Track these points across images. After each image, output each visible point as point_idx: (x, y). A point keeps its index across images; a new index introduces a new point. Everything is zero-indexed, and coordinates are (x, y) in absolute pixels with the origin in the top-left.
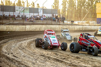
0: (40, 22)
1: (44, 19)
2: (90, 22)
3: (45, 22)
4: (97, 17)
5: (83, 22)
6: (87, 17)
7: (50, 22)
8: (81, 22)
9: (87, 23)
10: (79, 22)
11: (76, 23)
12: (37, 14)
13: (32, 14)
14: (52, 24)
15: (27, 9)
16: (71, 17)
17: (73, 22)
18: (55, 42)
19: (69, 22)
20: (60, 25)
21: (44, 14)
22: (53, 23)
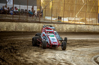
0: (8, 17)
1: (15, 13)
5: (76, 19)
6: (83, 11)
8: (73, 19)
9: (82, 21)
10: (70, 19)
12: (4, 5)
17: (60, 18)
19: (54, 19)
20: (40, 22)
22: (30, 19)
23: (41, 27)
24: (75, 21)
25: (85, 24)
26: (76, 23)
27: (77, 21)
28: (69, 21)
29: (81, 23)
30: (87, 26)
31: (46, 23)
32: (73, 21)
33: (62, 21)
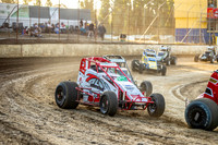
0: (52, 37)
1: (63, 31)
2: (161, 37)
4: (177, 27)
5: (146, 37)
6: (155, 26)
7: (74, 36)
8: (142, 37)
9: (155, 39)
10: (138, 37)
11: (131, 38)
12: (47, 20)
13: (35, 21)
14: (78, 42)
15: (24, 8)
16: (121, 26)
17: (123, 36)
20: (96, 43)
21: (62, 21)
22: (82, 38)
24: (144, 40)
25: (159, 44)
26: (146, 42)
27: (148, 40)
28: (136, 39)
29: (152, 42)
31: (104, 43)
32: (142, 39)
33: (127, 40)
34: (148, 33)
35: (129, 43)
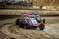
2: (58, 7)
3: (15, 7)
5: (51, 7)
8: (49, 7)
10: (47, 7)
14: (22, 9)
17: (41, 7)
18: (35, 23)
19: (38, 7)
20: (29, 9)
22: (23, 7)
23: (30, 12)
24: (50, 8)
25: (57, 10)
26: (51, 9)
27: (52, 8)
28: (47, 8)
29: (54, 9)
30: (57, 11)
31: (33, 10)
32: (49, 8)
33: (43, 8)
34: (52, 6)
35: (43, 10)
